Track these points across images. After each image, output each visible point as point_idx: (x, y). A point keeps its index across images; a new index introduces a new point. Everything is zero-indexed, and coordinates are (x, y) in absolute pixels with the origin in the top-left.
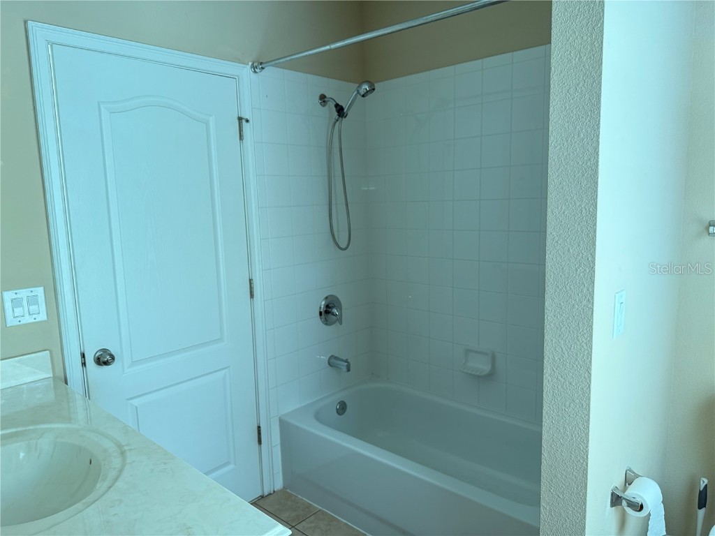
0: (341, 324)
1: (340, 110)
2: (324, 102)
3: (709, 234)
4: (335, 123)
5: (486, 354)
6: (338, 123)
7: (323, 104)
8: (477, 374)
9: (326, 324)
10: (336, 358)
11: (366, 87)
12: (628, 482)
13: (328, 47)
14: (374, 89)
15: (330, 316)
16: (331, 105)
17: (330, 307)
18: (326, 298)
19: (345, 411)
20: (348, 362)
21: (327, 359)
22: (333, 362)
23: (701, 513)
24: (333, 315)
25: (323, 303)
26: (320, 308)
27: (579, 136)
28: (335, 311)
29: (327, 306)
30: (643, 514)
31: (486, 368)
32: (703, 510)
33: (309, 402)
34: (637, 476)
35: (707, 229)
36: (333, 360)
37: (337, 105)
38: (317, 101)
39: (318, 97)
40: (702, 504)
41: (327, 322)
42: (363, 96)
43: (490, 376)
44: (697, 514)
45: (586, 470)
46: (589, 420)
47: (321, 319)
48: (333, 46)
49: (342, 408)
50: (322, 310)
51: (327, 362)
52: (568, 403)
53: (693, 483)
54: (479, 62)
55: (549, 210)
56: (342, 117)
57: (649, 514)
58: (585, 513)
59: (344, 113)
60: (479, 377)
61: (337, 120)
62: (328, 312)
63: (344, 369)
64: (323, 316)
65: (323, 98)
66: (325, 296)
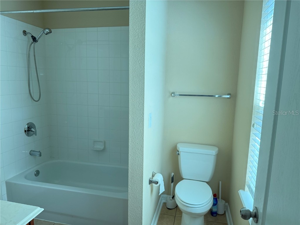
0: (36, 135)
1: (34, 39)
2: (25, 34)
3: (172, 96)
4: (31, 44)
5: (102, 142)
6: (33, 44)
7: (24, 34)
8: (99, 150)
9: (28, 136)
10: (34, 151)
11: (47, 30)
12: (153, 176)
13: (32, 11)
14: (51, 32)
15: (30, 132)
16: (30, 36)
17: (30, 128)
18: (28, 124)
19: (39, 174)
20: (40, 152)
21: (29, 152)
22: (32, 153)
23: (172, 184)
24: (32, 132)
25: (26, 126)
26: (25, 128)
27: (139, 62)
28: (33, 129)
29: (28, 128)
30: (158, 185)
31: (102, 148)
32: (173, 183)
33: (21, 172)
34: (156, 174)
35: (172, 95)
36: (32, 152)
37: (32, 36)
38: (22, 33)
39: (22, 31)
40: (172, 182)
41: (28, 135)
42: (46, 34)
43: (104, 150)
44: (171, 185)
45: (143, 171)
46: (143, 155)
47: (25, 133)
48: (35, 11)
49: (37, 173)
50: (26, 130)
51: (29, 153)
52: (137, 150)
53: (170, 175)
54: (96, 28)
55: (130, 86)
56: (35, 42)
57: (160, 184)
58: (143, 186)
59: (36, 40)
60: (99, 151)
61: (33, 43)
62: (29, 130)
63: (38, 155)
64: (26, 132)
65: (25, 33)
66: (27, 123)
